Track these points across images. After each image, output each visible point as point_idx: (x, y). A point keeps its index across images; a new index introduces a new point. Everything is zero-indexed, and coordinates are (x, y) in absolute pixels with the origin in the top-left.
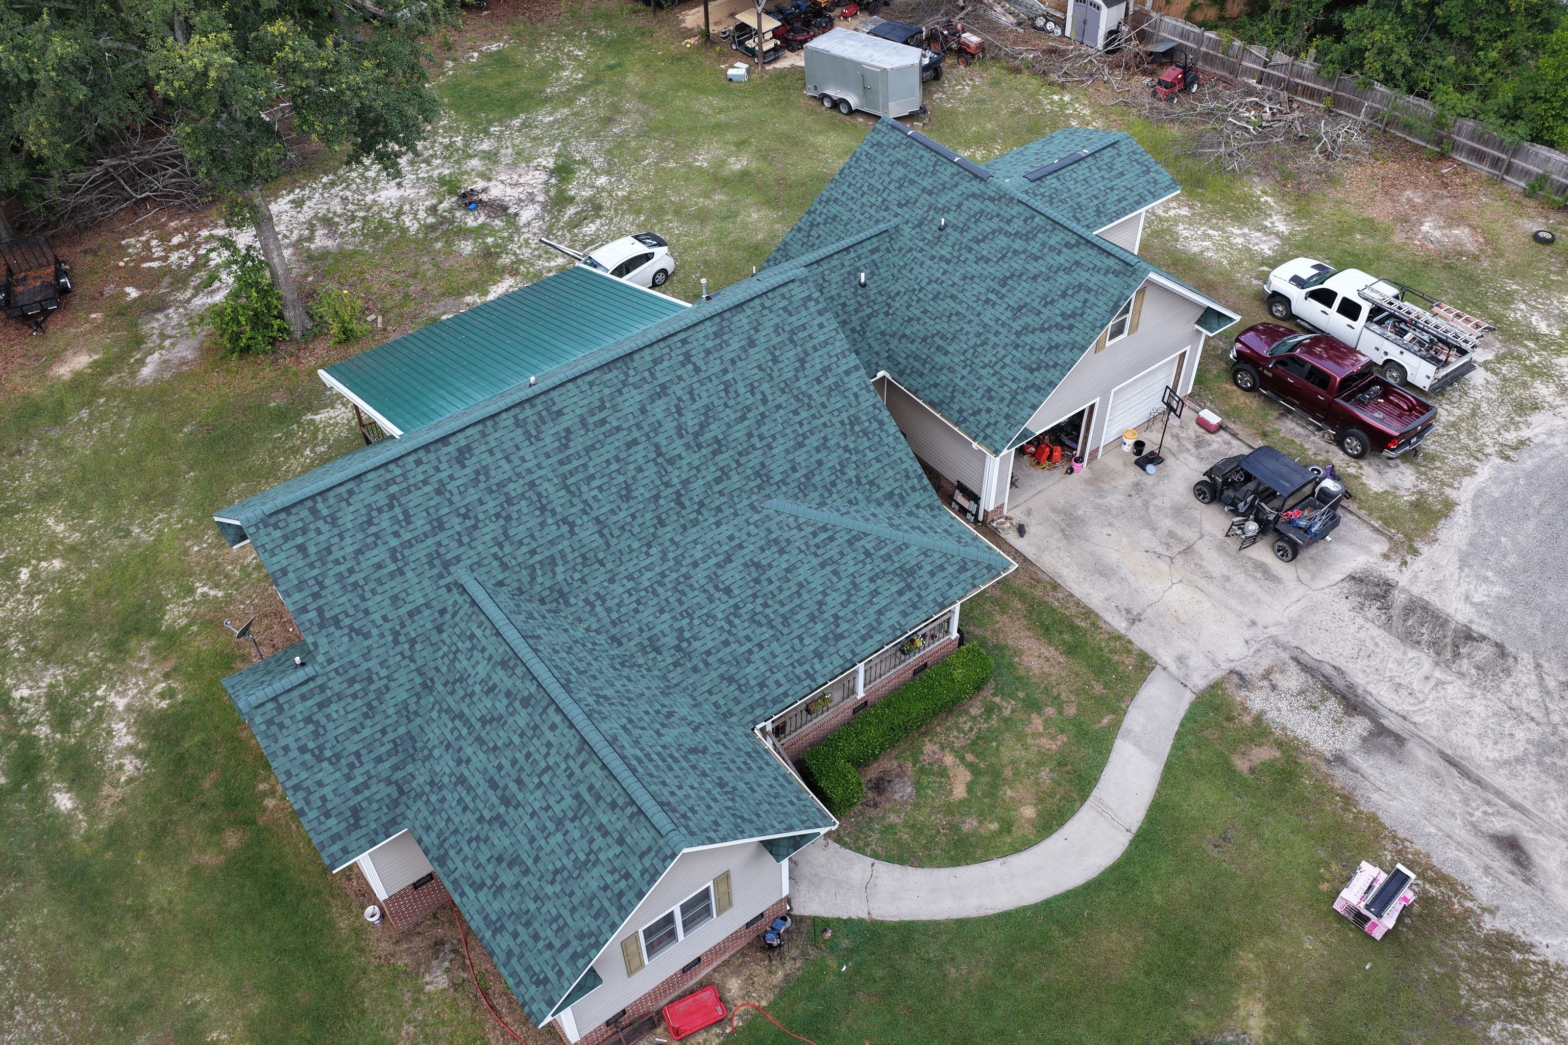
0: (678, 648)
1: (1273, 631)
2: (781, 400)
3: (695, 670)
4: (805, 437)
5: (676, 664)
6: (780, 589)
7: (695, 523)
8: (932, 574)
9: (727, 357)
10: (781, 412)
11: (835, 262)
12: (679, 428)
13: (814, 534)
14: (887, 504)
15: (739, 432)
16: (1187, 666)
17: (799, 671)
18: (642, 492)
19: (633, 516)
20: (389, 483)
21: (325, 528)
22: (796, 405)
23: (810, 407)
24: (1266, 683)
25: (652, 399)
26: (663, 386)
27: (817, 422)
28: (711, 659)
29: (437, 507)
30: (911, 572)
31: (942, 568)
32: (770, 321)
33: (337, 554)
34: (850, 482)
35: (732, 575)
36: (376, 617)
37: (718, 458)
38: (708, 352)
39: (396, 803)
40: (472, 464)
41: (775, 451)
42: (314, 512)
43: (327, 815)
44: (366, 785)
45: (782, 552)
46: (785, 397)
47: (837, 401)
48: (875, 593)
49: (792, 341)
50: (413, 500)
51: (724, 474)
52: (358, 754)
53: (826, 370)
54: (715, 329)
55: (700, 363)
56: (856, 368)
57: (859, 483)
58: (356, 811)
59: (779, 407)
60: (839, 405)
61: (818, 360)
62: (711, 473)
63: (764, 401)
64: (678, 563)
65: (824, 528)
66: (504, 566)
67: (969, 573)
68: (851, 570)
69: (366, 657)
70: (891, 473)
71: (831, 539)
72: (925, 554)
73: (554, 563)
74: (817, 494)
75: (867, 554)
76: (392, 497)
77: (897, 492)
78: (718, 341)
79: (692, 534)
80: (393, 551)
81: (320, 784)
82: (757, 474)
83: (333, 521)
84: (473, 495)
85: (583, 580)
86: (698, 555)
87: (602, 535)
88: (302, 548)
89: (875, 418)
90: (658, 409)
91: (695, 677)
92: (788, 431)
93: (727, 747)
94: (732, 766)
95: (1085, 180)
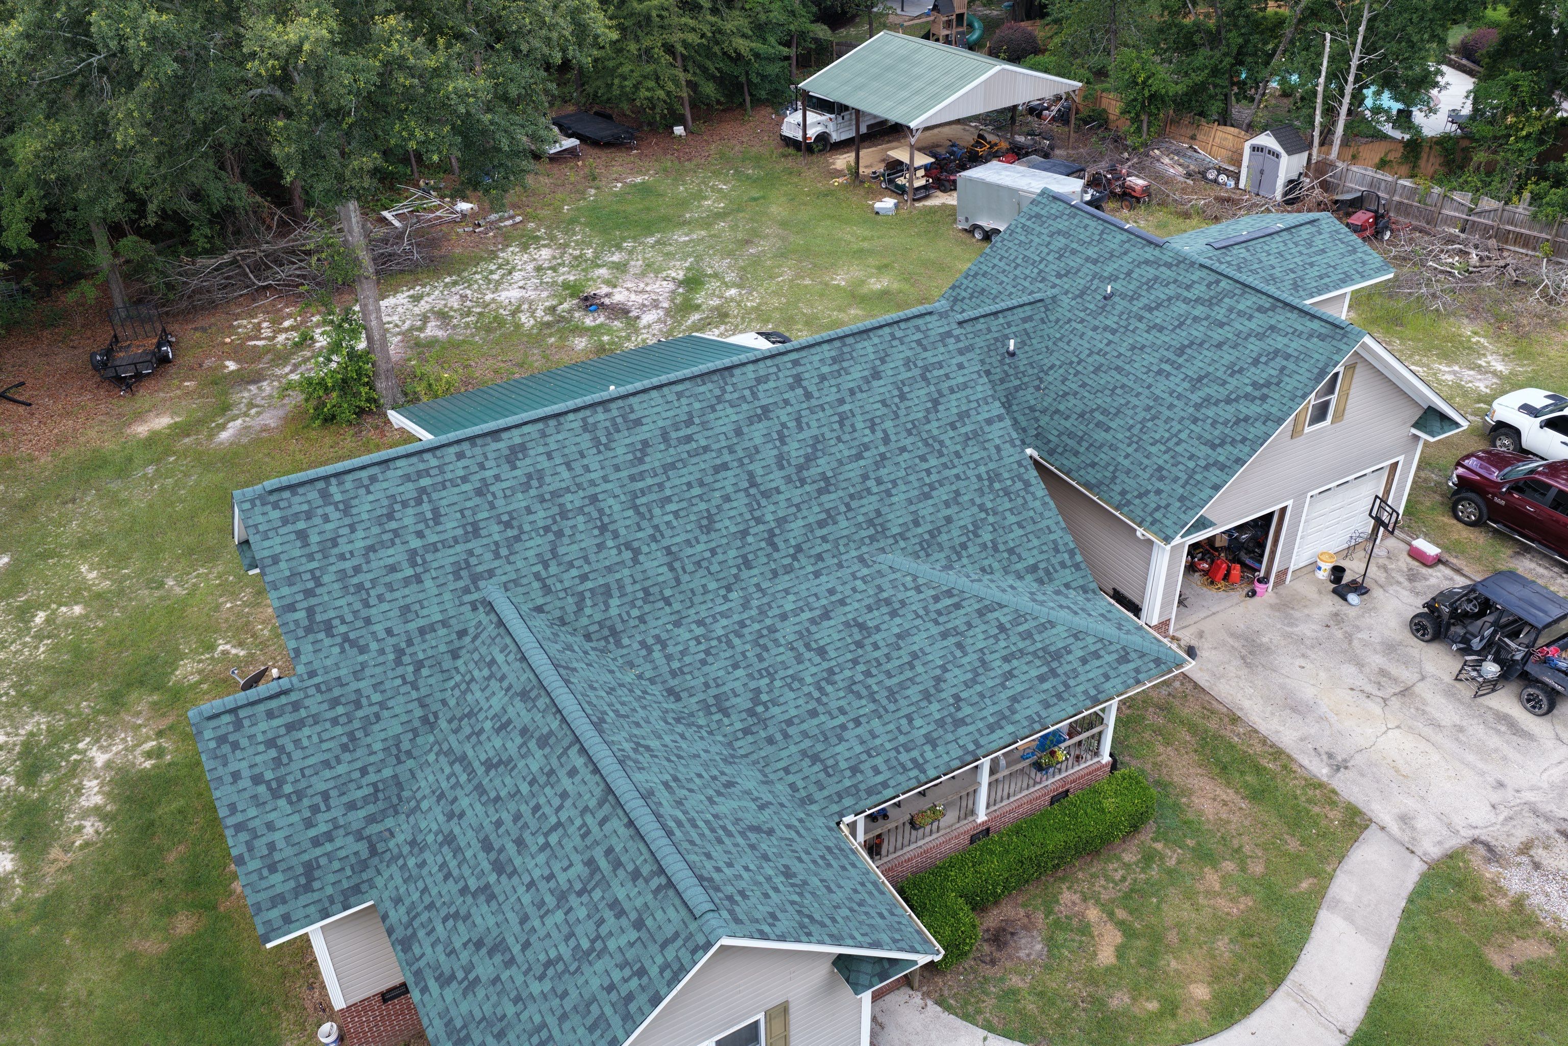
0: (751, 712)
1: (1529, 796)
2: (908, 442)
3: (770, 741)
4: (933, 488)
5: (746, 731)
6: (888, 657)
7: (789, 569)
8: (1084, 661)
9: (846, 386)
10: (906, 455)
12: (780, 458)
13: (936, 599)
14: (1029, 578)
15: (853, 471)
16: (1413, 828)
17: (904, 757)
18: (726, 525)
19: (713, 552)
20: (420, 474)
21: (334, 515)
22: (923, 450)
23: (941, 455)
24: (1524, 859)
25: (751, 421)
26: (766, 409)
27: (947, 473)
28: (791, 731)
29: (475, 510)
30: (1057, 656)
31: (1096, 655)
32: (900, 353)
33: (344, 548)
34: (984, 546)
35: (829, 633)
36: (379, 629)
37: (824, 498)
38: (823, 378)
39: (364, 865)
40: (524, 466)
41: (894, 499)
42: (325, 495)
43: (272, 868)
44: (329, 837)
45: (894, 614)
46: (911, 439)
47: (973, 452)
48: (1009, 675)
49: (924, 378)
50: (449, 496)
51: (830, 517)
52: (325, 795)
53: (963, 416)
54: (833, 353)
55: (812, 388)
56: (1000, 418)
57: (996, 549)
58: (310, 869)
59: (903, 449)
60: (976, 457)
61: (954, 403)
62: (814, 514)
63: (886, 440)
64: (762, 612)
65: (949, 593)
66: (546, 589)
67: (1132, 666)
68: (980, 645)
69: (357, 675)
70: (1036, 542)
71: (957, 606)
72: (1075, 636)
73: (608, 593)
74: (942, 555)
75: (1002, 628)
76: (423, 490)
77: (1042, 565)
78: (836, 367)
79: (784, 581)
80: (413, 553)
81: (270, 826)
82: (870, 522)
83: (346, 509)
84: (520, 501)
85: (642, 619)
86: (789, 607)
87: (672, 569)
88: (302, 536)
89: (1020, 477)
90: (757, 433)
91: (769, 750)
92: (912, 478)
93: (801, 835)
94: (805, 857)
95: (1280, 254)
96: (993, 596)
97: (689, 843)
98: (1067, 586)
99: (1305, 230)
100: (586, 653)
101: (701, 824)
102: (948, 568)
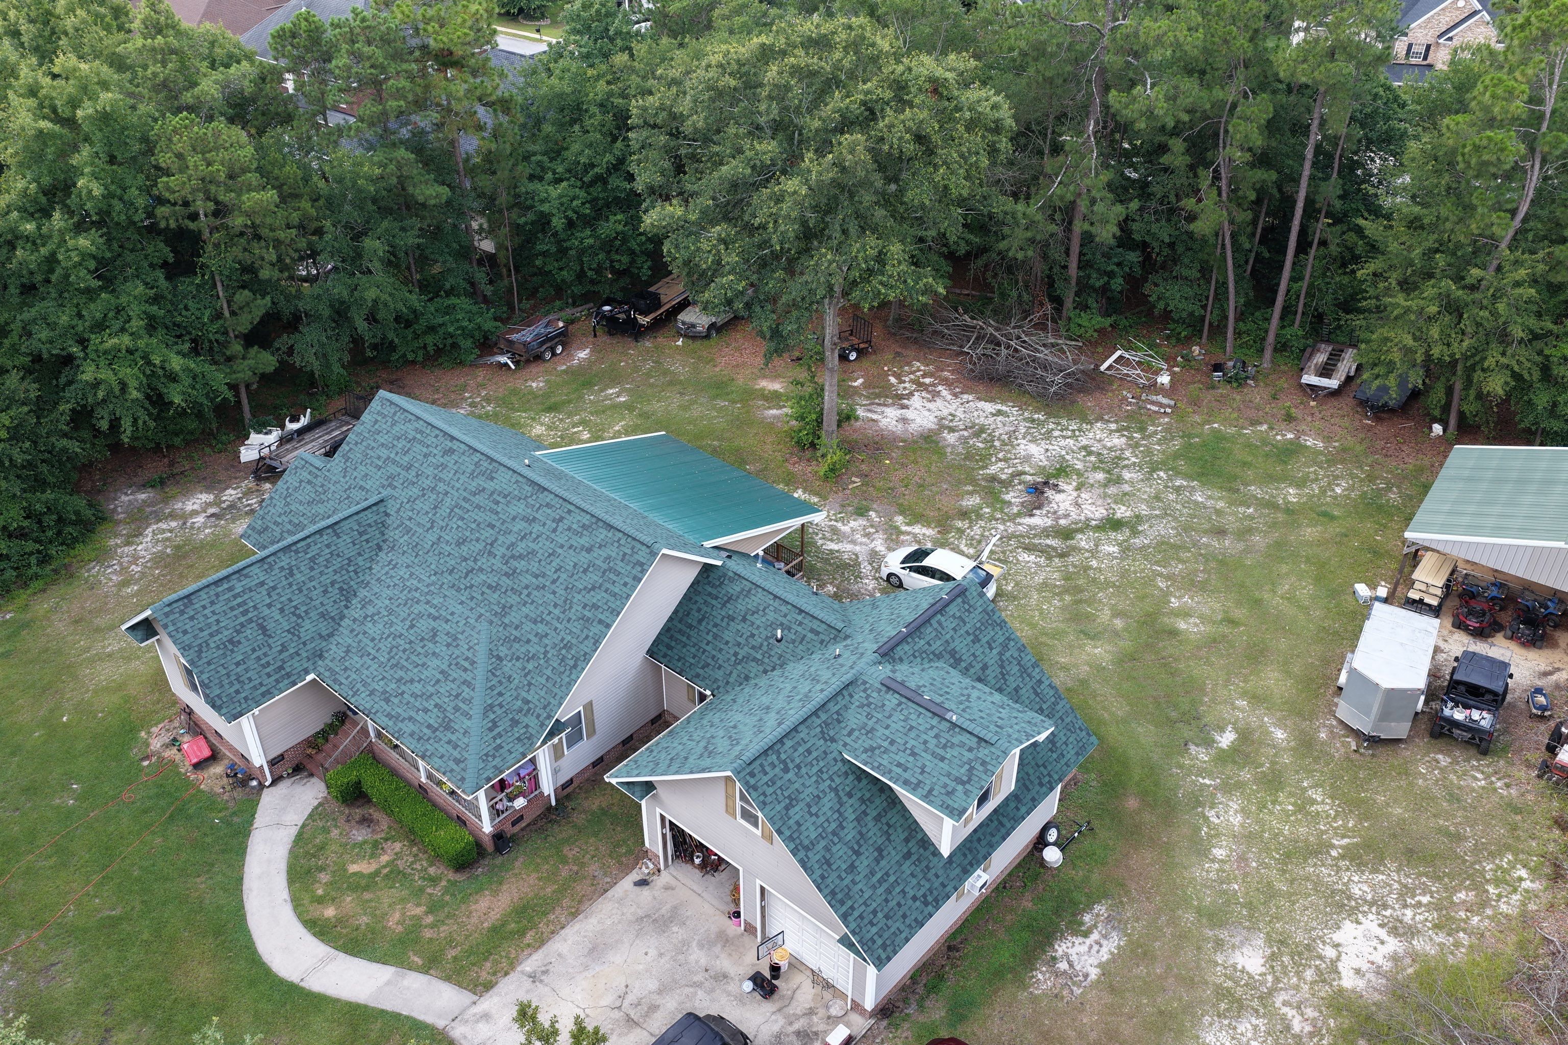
0: (366, 617)
3: (352, 631)
4: (541, 621)
5: (355, 620)
7: (459, 590)
8: (449, 742)
9: (572, 542)
10: (551, 597)
12: (513, 544)
13: (467, 659)
14: (519, 703)
15: (527, 579)
16: (477, 1021)
17: (359, 685)
19: (449, 555)
20: (422, 432)
21: (389, 423)
22: (560, 602)
23: (564, 612)
26: (535, 519)
27: (555, 623)
28: (360, 636)
29: (417, 461)
30: (448, 728)
32: (612, 551)
33: (379, 437)
34: (524, 668)
35: (424, 625)
36: (355, 474)
37: (504, 578)
38: (569, 529)
41: (524, 609)
43: (262, 519)
44: (278, 525)
45: (448, 645)
46: (562, 592)
47: (576, 627)
48: (426, 711)
50: (418, 448)
51: (493, 588)
52: (290, 512)
53: (595, 606)
54: (587, 523)
55: (560, 529)
56: (608, 626)
57: (526, 675)
60: (574, 630)
61: (599, 597)
62: (492, 580)
63: (554, 582)
64: (427, 593)
65: (473, 663)
66: (398, 511)
67: (455, 767)
68: (441, 690)
69: (335, 483)
70: (542, 693)
71: (465, 670)
72: (466, 732)
73: (408, 532)
74: (507, 652)
76: (415, 439)
77: (531, 706)
78: (580, 530)
79: (451, 593)
80: (389, 458)
81: (274, 506)
82: (504, 607)
83: (393, 424)
84: (430, 471)
85: (404, 553)
86: (435, 602)
87: (432, 546)
88: (376, 421)
89: (577, 660)
90: (520, 525)
91: (347, 632)
92: (541, 609)
93: (281, 652)
94: (259, 653)
95: (911, 728)
96: (479, 683)
97: (217, 595)
98: (527, 726)
99: (965, 738)
100: (367, 541)
101: (239, 600)
102: (499, 658)
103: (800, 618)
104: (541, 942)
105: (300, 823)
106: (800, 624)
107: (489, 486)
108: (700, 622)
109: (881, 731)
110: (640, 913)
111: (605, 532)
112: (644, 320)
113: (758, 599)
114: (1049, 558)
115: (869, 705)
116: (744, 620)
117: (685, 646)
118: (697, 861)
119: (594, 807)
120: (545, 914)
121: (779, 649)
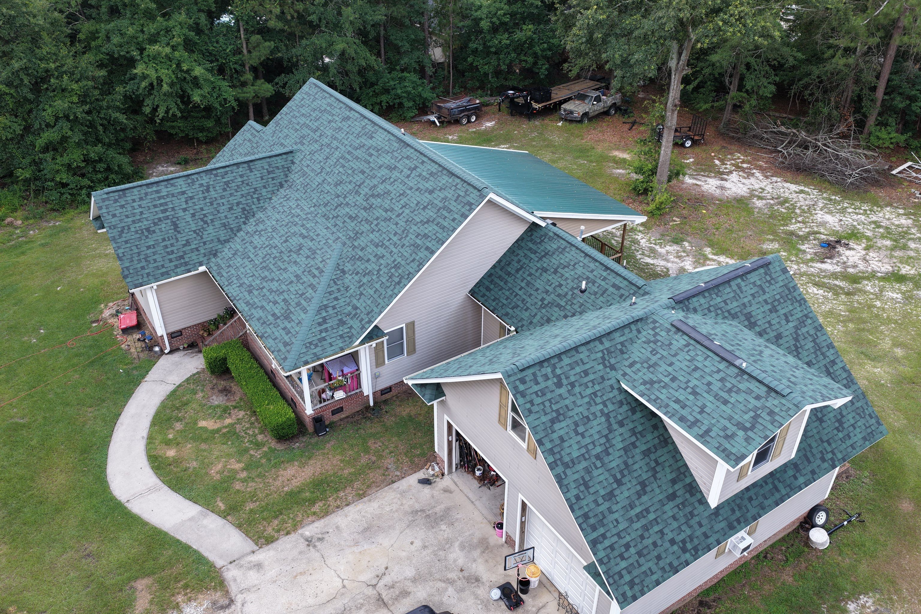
0: (256, 232)
3: (243, 240)
4: (382, 246)
5: (248, 233)
6: (284, 261)
7: (328, 218)
8: (284, 329)
9: (419, 185)
10: (394, 227)
11: (592, 265)
12: (375, 186)
14: (350, 308)
15: (379, 213)
17: (234, 279)
18: (339, 189)
19: (328, 192)
20: (331, 105)
21: (311, 100)
22: (400, 232)
23: (400, 239)
25: (387, 167)
26: (395, 167)
27: (392, 247)
28: (247, 244)
29: (323, 125)
30: (287, 317)
31: (288, 333)
32: (449, 194)
33: (301, 109)
34: (360, 281)
35: (294, 241)
36: (280, 135)
37: (362, 211)
38: (419, 176)
41: (371, 235)
42: (317, 93)
45: (308, 257)
46: (403, 224)
47: (407, 252)
48: (275, 303)
53: (426, 236)
54: (434, 171)
55: (413, 175)
59: (397, 224)
60: (405, 254)
61: (430, 229)
62: (353, 212)
63: (398, 215)
65: (321, 272)
67: (282, 348)
68: (291, 289)
70: (369, 302)
71: (314, 276)
72: (299, 322)
74: (350, 267)
77: (358, 311)
78: (428, 176)
84: (330, 132)
88: (303, 99)
90: (384, 172)
92: (384, 236)
93: (184, 245)
94: (168, 243)
95: (696, 369)
96: (321, 288)
97: (146, 194)
98: (351, 327)
99: (753, 386)
100: (273, 179)
101: (162, 201)
102: (343, 272)
103: (605, 274)
104: (326, 513)
105: (178, 384)
106: (605, 279)
107: (369, 143)
108: (518, 271)
109: (663, 367)
110: (417, 507)
111: (446, 178)
112: (536, 106)
113: (571, 255)
114: (836, 294)
115: (655, 342)
116: (556, 272)
117: (502, 289)
118: (478, 473)
119: (404, 414)
120: (337, 490)
121: (581, 299)
